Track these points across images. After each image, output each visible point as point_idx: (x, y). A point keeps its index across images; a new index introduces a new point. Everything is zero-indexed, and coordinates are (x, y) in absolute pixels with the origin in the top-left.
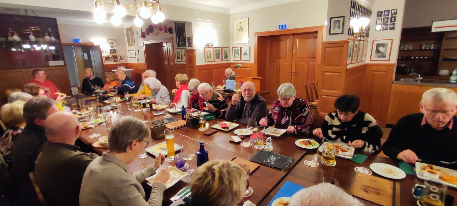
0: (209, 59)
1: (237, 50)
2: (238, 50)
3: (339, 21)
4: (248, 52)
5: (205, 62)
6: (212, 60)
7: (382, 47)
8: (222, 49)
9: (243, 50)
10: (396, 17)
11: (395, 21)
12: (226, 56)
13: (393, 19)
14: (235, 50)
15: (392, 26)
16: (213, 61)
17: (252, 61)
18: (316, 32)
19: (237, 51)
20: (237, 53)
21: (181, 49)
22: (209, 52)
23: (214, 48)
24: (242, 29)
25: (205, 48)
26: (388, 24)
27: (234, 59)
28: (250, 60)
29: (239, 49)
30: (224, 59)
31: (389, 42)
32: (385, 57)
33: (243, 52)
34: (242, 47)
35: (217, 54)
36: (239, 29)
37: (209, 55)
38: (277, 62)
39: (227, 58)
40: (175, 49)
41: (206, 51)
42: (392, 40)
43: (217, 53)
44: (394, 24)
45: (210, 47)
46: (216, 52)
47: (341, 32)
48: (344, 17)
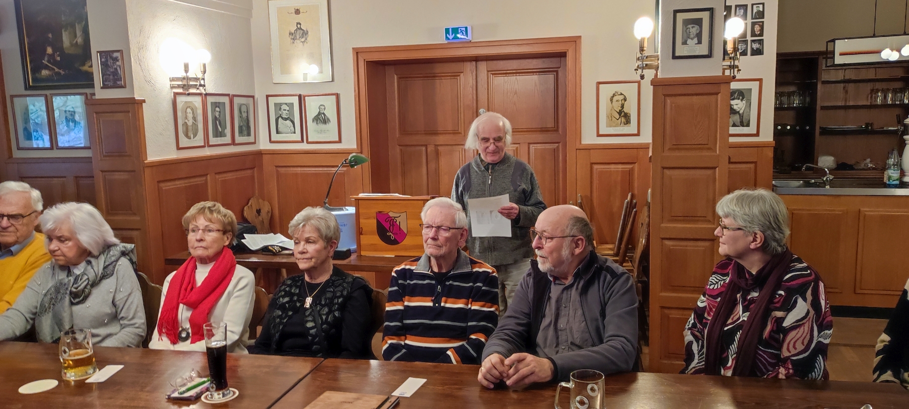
0: (190, 138)
1: (286, 104)
2: (291, 105)
3: (698, 22)
4: (331, 113)
5: (179, 148)
6: (199, 140)
7: (739, 99)
8: (232, 98)
9: (312, 107)
10: (763, 22)
11: (761, 34)
12: (246, 129)
13: (757, 28)
14: (278, 106)
15: (756, 46)
16: (203, 147)
17: (350, 142)
18: (563, 55)
19: (287, 108)
20: (284, 116)
21: (46, 96)
22: (189, 110)
23: (206, 95)
24: (305, 33)
25: (176, 94)
26: (747, 40)
27: (275, 137)
28: (340, 141)
29: (295, 101)
30: (239, 139)
31: (754, 86)
32: (748, 125)
33: (311, 112)
34: (304, 97)
35: (215, 119)
36: (291, 34)
37: (190, 123)
38: (426, 146)
39: (249, 135)
40: (12, 97)
41: (180, 106)
42: (760, 80)
43: (217, 114)
44: (761, 42)
45: (192, 91)
46: (213, 111)
47: (706, 52)
48: (711, 10)
